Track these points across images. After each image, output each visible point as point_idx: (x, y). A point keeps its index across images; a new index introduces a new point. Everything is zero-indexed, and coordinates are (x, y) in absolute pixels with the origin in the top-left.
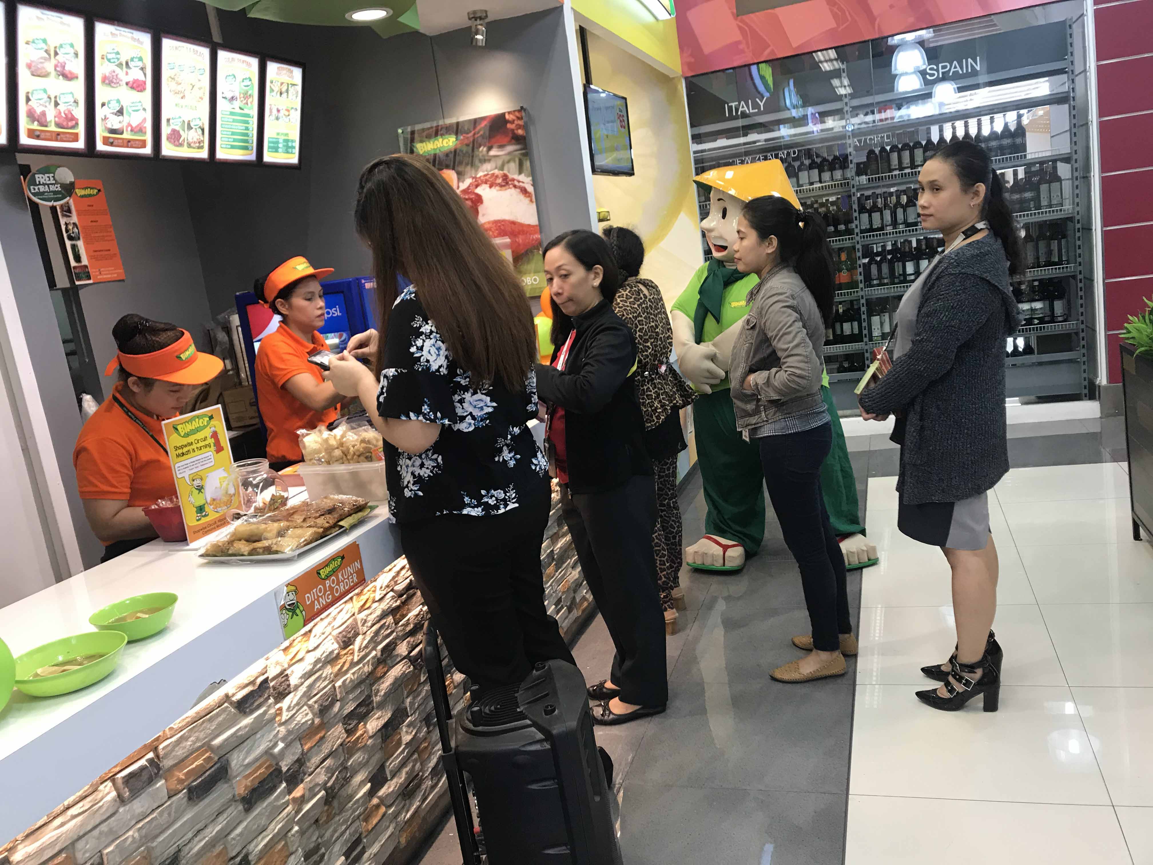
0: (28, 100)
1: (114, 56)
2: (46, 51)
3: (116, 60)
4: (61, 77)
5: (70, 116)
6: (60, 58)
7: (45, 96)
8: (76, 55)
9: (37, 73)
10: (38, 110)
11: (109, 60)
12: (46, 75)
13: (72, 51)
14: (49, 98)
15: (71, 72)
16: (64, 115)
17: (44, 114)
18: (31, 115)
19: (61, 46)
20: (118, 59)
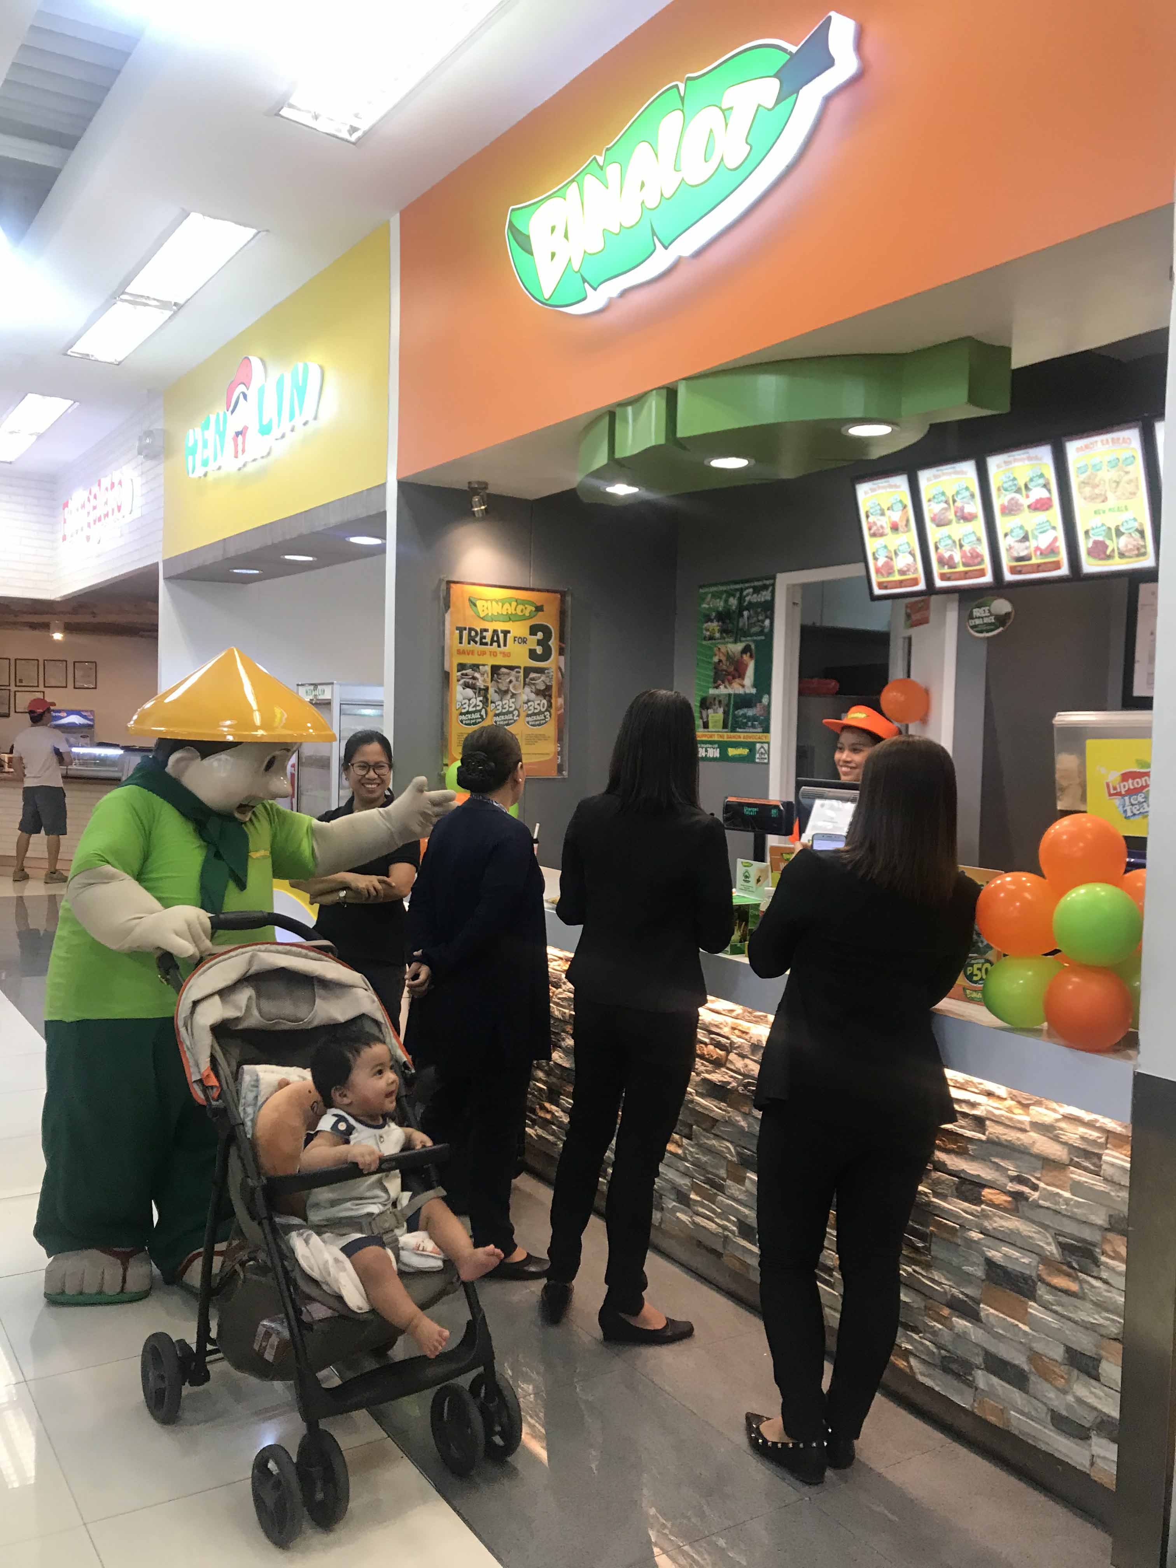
0: (937, 548)
1: (1011, 483)
2: (946, 502)
3: (1014, 488)
4: (962, 521)
5: (975, 554)
6: (959, 504)
7: (950, 542)
8: (972, 496)
9: (940, 523)
10: (947, 555)
11: (1006, 490)
12: (949, 523)
13: (967, 494)
14: (954, 542)
15: (970, 514)
16: (969, 554)
17: (951, 557)
18: (942, 562)
19: (958, 493)
20: (1015, 485)
